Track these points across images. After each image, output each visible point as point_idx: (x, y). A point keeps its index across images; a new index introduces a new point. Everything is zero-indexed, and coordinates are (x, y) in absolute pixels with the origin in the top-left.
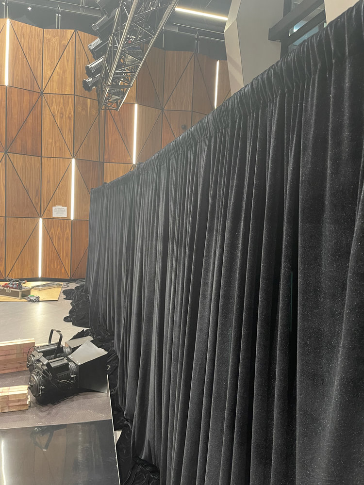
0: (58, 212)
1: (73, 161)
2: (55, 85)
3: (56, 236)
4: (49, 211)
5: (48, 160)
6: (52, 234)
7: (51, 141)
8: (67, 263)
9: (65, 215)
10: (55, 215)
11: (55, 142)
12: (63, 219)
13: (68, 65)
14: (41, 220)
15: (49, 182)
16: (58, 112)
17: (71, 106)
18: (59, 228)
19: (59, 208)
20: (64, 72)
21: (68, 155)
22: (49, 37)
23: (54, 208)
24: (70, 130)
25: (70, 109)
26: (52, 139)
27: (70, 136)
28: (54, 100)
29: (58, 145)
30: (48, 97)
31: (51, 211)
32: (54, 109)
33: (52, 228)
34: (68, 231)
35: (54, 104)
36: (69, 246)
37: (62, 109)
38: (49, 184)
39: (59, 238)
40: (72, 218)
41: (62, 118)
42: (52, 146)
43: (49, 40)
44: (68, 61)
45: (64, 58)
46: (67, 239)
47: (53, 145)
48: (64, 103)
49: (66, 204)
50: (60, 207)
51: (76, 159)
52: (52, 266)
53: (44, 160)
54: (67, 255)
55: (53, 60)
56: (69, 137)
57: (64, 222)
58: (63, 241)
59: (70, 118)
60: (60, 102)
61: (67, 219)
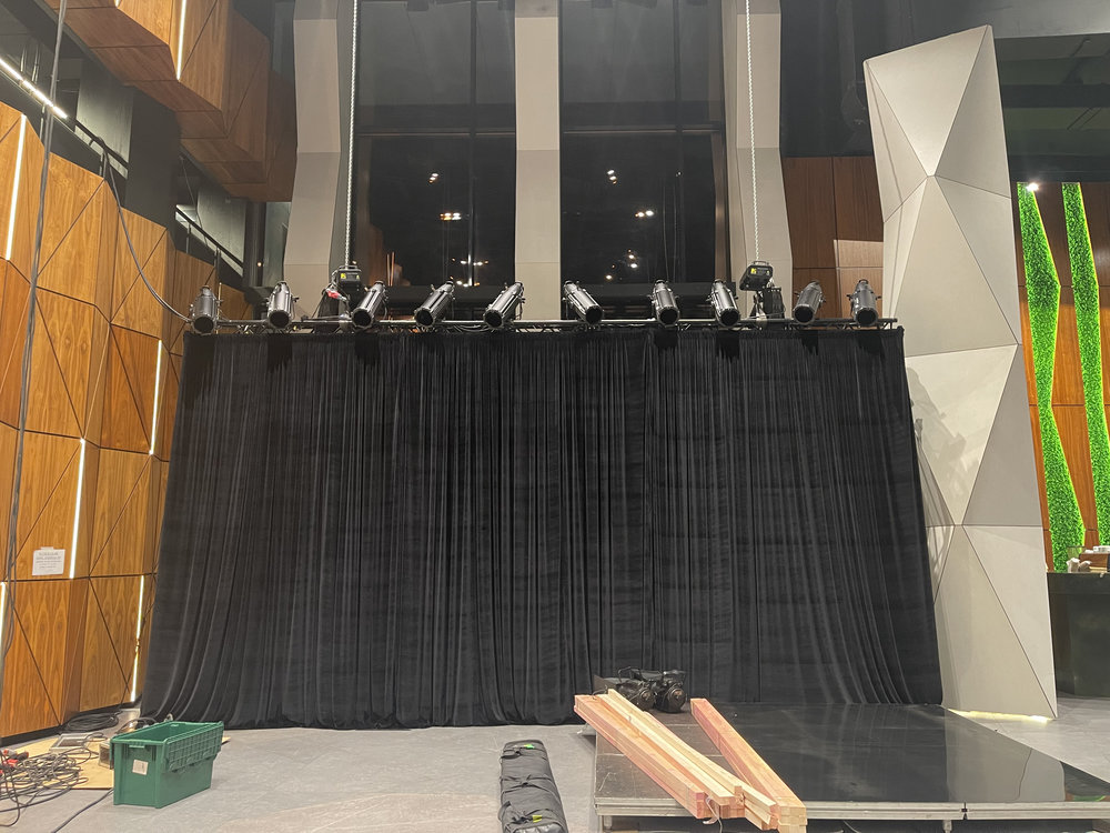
0: (45, 562)
2: (60, 273)
3: (35, 624)
4: (24, 562)
5: (31, 436)
6: (27, 619)
7: (42, 395)
8: (55, 687)
9: (58, 570)
10: (37, 571)
11: (51, 398)
12: (54, 579)
13: (87, 243)
14: (3, 587)
15: (29, 489)
16: (61, 334)
17: (88, 325)
18: (44, 603)
19: (45, 554)
20: (80, 254)
21: (74, 430)
23: (36, 553)
24: (82, 375)
25: (85, 332)
26: (45, 392)
27: (80, 391)
28: (55, 305)
29: (55, 406)
30: (44, 297)
31: (28, 563)
32: (54, 325)
33: (29, 605)
34: (64, 607)
35: (55, 314)
36: (62, 644)
37: (69, 328)
38: (28, 495)
39: (42, 629)
40: (72, 576)
41: (68, 347)
42: (42, 405)
43: (55, 178)
44: (88, 234)
45: (81, 226)
46: (60, 627)
47: (47, 403)
48: (74, 317)
49: (64, 543)
50: (51, 550)
51: (88, 441)
52: (22, 702)
53: (29, 438)
54: (57, 667)
55: (59, 222)
56: (78, 392)
57: (54, 586)
58: (51, 632)
59: (84, 352)
60: (67, 313)
61: (62, 578)
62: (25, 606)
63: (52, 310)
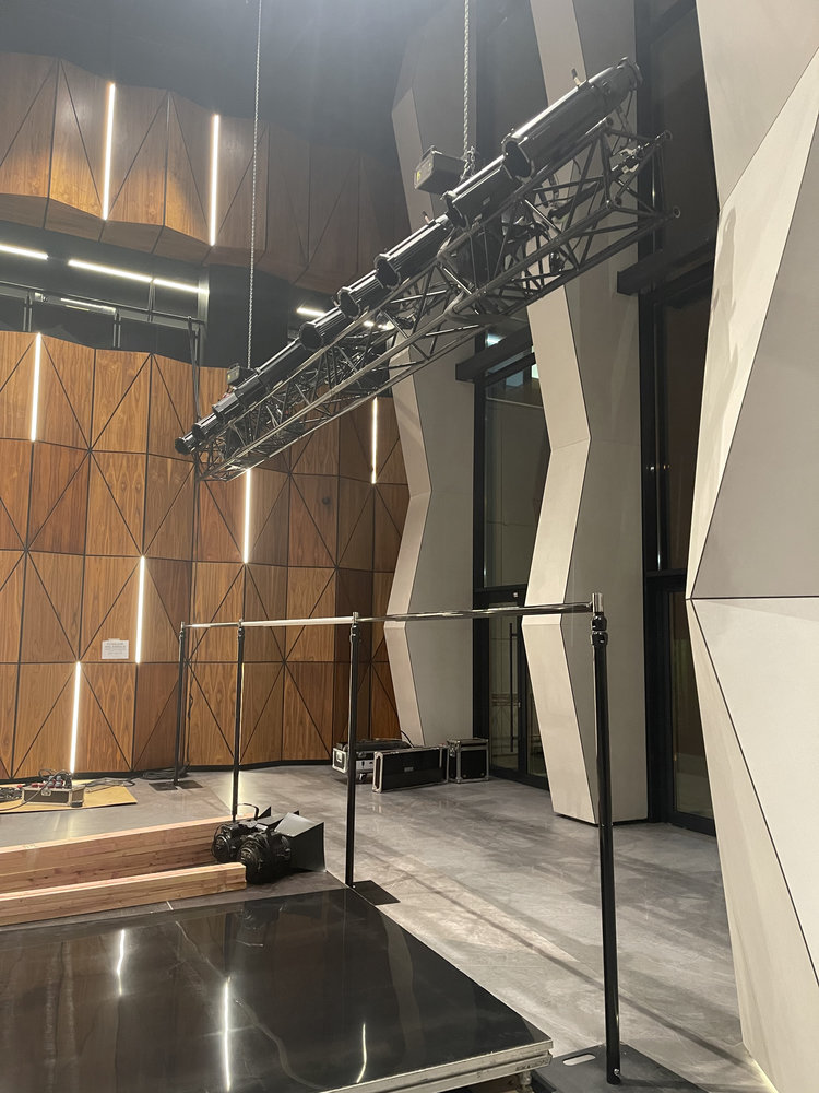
0: (112, 650)
1: (143, 560)
2: (114, 438)
3: (106, 693)
4: (96, 649)
5: (96, 560)
6: (100, 689)
7: (103, 528)
8: (126, 742)
9: (125, 656)
10: (105, 656)
11: (111, 530)
12: (122, 662)
13: (137, 406)
14: (78, 666)
15: (96, 598)
16: (118, 481)
17: (141, 470)
18: (113, 679)
19: (113, 644)
20: (130, 418)
21: (133, 551)
22: (104, 362)
23: (104, 643)
24: (138, 509)
25: (139, 476)
26: (106, 525)
27: (137, 521)
28: (111, 461)
29: (115, 535)
30: (101, 457)
31: (99, 649)
32: (111, 476)
33: (101, 680)
34: (131, 683)
35: (112, 468)
36: (130, 711)
37: (124, 475)
38: (96, 602)
39: (113, 697)
40: (138, 660)
41: (124, 490)
42: (104, 535)
43: (105, 368)
44: (137, 401)
45: (130, 398)
46: (128, 698)
47: (107, 535)
48: (128, 466)
49: (128, 635)
50: (117, 641)
51: (147, 558)
52: (97, 749)
53: (90, 561)
54: (127, 727)
55: (111, 399)
56: (136, 523)
57: (122, 667)
58: (120, 702)
59: (138, 491)
60: (122, 464)
61: (129, 662)
62: (97, 681)
63: (108, 465)
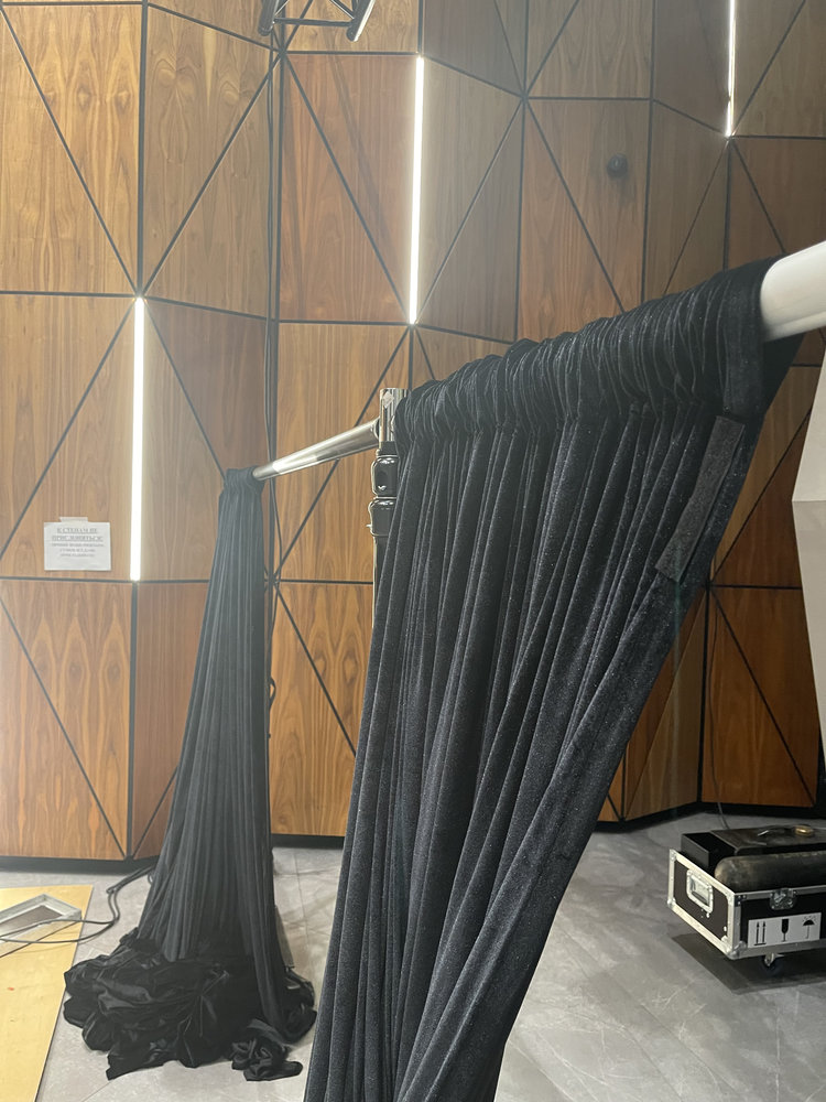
0: (69, 546)
1: (140, 306)
3: (59, 661)
4: (28, 543)
5: (18, 303)
6: (42, 650)
7: (35, 217)
8: (112, 787)
9: (101, 562)
10: (54, 561)
11: (54, 219)
12: (95, 579)
15: (25, 406)
16: (68, 83)
17: (128, 53)
18: (76, 620)
19: (71, 530)
21: (114, 279)
23: (50, 530)
24: (121, 161)
25: (124, 68)
26: (41, 207)
27: (122, 194)
28: (52, 29)
29: (66, 234)
30: (27, 20)
31: (35, 545)
32: (50, 70)
33: (43, 624)
34: (118, 634)
35: (52, 48)
37: (85, 67)
38: (25, 418)
39: (75, 671)
40: (136, 574)
41: (84, 108)
42: (38, 238)
46: (114, 674)
47: (45, 235)
48: (94, 42)
49: (109, 508)
50: (81, 524)
51: (153, 301)
54: (111, 747)
56: (116, 198)
57: (95, 593)
58: (94, 682)
59: (122, 108)
60: (78, 37)
61: (113, 579)
62: (36, 627)
63: (43, 41)
